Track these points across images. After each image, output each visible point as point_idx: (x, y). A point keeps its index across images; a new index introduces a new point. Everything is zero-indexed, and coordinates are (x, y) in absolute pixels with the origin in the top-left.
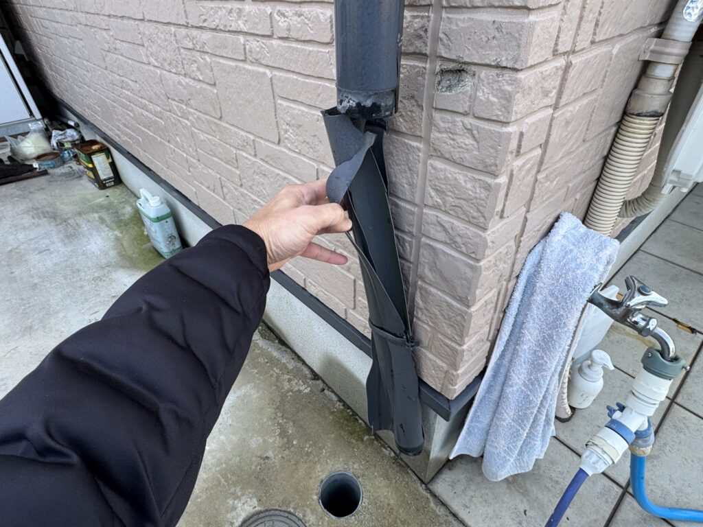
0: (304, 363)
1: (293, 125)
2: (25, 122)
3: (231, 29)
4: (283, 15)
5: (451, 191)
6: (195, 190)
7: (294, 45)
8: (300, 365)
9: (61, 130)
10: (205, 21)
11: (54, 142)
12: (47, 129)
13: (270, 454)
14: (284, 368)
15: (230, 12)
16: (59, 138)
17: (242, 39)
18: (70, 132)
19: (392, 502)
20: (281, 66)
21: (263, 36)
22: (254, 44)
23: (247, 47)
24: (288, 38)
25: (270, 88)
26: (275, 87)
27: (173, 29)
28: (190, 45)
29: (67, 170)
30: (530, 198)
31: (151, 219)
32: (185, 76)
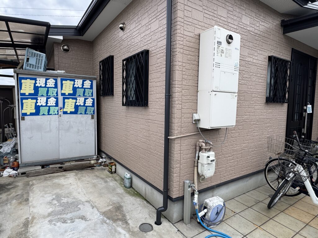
1: (158, 164)
3: (153, 152)
5: (172, 171)
9: (102, 159)
10: (150, 151)
20: (158, 157)
22: (155, 155)
25: (156, 159)
29: (101, 168)
30: (180, 173)
31: (127, 179)
32: (145, 155)
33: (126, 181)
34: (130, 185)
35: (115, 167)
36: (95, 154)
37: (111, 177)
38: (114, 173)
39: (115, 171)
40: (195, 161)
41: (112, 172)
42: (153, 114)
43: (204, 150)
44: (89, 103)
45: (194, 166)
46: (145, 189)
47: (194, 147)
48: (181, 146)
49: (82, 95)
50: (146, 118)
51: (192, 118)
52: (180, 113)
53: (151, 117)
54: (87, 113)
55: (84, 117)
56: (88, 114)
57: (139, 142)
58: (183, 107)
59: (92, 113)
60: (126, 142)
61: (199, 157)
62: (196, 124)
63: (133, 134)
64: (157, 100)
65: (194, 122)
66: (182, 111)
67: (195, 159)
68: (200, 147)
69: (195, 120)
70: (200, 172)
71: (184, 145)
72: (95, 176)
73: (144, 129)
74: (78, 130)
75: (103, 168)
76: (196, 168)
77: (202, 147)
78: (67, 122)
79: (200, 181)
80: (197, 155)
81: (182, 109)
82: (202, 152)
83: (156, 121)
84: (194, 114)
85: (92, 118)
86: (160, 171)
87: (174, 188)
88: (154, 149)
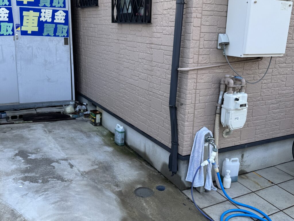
0: (156, 170)
2: (69, 101)
3: (156, 93)
5: (182, 118)
6: (137, 123)
8: (155, 170)
9: (81, 106)
11: (77, 109)
12: (75, 105)
13: (146, 181)
14: (151, 170)
16: (80, 108)
17: (158, 95)
18: (84, 106)
19: (172, 191)
20: (163, 100)
21: (161, 96)
24: (165, 97)
25: (161, 103)
27: (144, 90)
28: (148, 94)
29: (81, 119)
30: (194, 121)
31: (119, 132)
32: (144, 98)
33: (118, 136)
34: (123, 142)
35: (100, 116)
36: (72, 99)
37: (96, 131)
38: (99, 125)
39: (100, 122)
40: (217, 107)
41: (96, 123)
42: (159, 35)
43: (232, 89)
44: (60, 17)
45: (216, 113)
46: (145, 147)
47: (217, 85)
48: (197, 83)
49: (48, 4)
50: (147, 42)
51: (217, 41)
52: (199, 32)
53: (154, 40)
54: (57, 34)
55: (54, 41)
56: (58, 36)
57: (136, 78)
58: (204, 23)
59: (66, 35)
60: (117, 80)
61: (223, 100)
62: (222, 50)
63: (128, 68)
64: (165, 12)
65: (219, 47)
66: (201, 29)
67: (218, 103)
68: (226, 86)
69: (221, 44)
70: (223, 121)
71: (202, 81)
72: (73, 129)
73: (144, 59)
74: (46, 61)
75: (84, 119)
76: (218, 115)
77: (228, 85)
78: (28, 48)
79: (224, 135)
80: (221, 97)
81: (201, 25)
82: (227, 93)
83: (162, 47)
84: (220, 34)
85: (66, 43)
86: (166, 119)
87: (184, 142)
88: (157, 89)
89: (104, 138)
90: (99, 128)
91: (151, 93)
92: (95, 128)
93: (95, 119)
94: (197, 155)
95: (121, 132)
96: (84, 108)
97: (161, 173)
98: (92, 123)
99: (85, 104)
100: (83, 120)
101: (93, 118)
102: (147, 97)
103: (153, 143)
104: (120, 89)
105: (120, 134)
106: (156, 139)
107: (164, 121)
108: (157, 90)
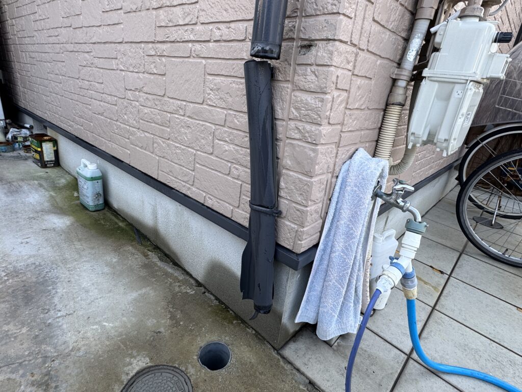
0: (191, 276)
1: (214, 90)
3: (184, 40)
4: (219, 29)
5: (303, 107)
6: (129, 152)
7: (223, 44)
8: (188, 277)
10: (168, 37)
11: (9, 136)
12: (6, 128)
14: (176, 279)
15: (186, 31)
16: (15, 133)
17: (190, 45)
18: (24, 131)
20: (213, 56)
21: (204, 41)
22: (198, 46)
23: (193, 49)
24: (219, 40)
25: (203, 70)
26: (206, 69)
27: (143, 45)
28: (153, 53)
29: (17, 155)
30: (343, 123)
31: (86, 179)
32: (144, 73)
33: (85, 187)
34: (101, 201)
35: (54, 147)
37: (41, 178)
38: (53, 165)
39: (54, 159)
40: (394, 81)
41: (45, 162)
45: (389, 104)
46: (155, 213)
67: (400, 66)
75: (24, 154)
86: (224, 126)
87: (310, 203)
88: (186, 21)
89: (56, 193)
90: (52, 172)
91: (164, 46)
92: (41, 172)
93: (41, 153)
94: (341, 244)
95: (92, 179)
96: (26, 134)
97: (205, 288)
98: (36, 161)
99: (28, 126)
100: (19, 158)
101: (36, 151)
102: (152, 66)
103: (178, 204)
104: (81, 68)
105: (89, 183)
106: (189, 193)
107: (216, 133)
108: (186, 28)
